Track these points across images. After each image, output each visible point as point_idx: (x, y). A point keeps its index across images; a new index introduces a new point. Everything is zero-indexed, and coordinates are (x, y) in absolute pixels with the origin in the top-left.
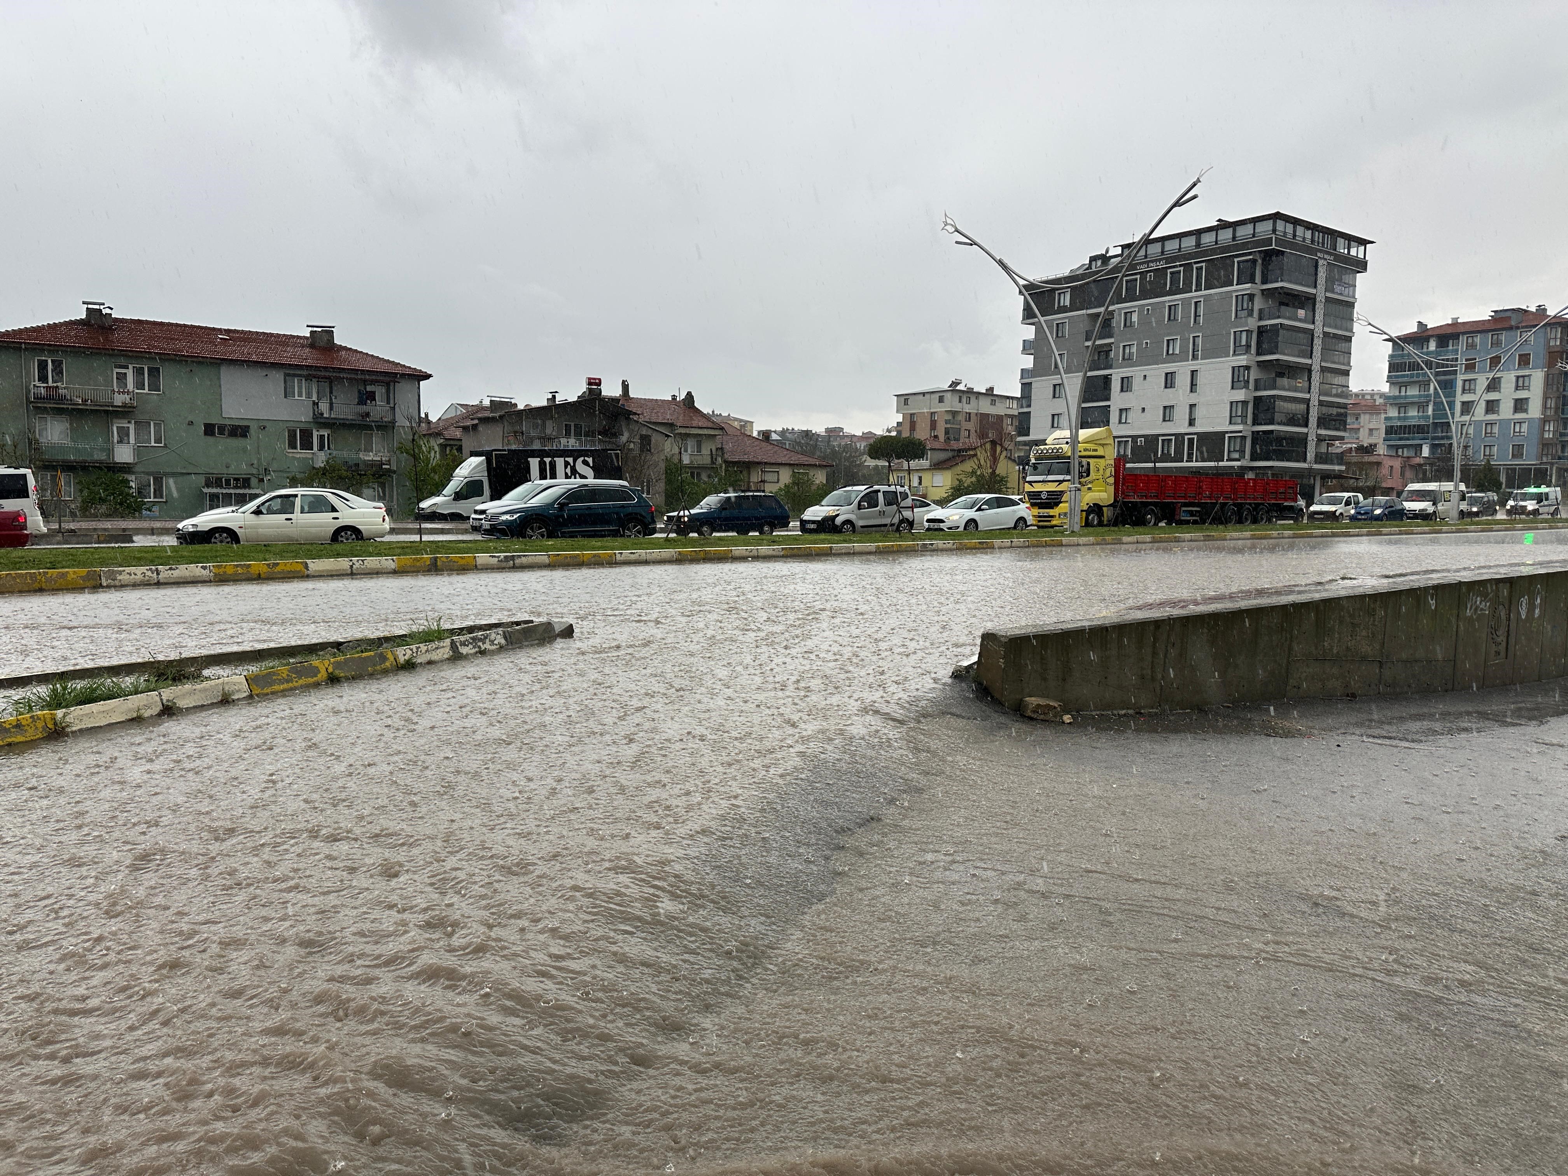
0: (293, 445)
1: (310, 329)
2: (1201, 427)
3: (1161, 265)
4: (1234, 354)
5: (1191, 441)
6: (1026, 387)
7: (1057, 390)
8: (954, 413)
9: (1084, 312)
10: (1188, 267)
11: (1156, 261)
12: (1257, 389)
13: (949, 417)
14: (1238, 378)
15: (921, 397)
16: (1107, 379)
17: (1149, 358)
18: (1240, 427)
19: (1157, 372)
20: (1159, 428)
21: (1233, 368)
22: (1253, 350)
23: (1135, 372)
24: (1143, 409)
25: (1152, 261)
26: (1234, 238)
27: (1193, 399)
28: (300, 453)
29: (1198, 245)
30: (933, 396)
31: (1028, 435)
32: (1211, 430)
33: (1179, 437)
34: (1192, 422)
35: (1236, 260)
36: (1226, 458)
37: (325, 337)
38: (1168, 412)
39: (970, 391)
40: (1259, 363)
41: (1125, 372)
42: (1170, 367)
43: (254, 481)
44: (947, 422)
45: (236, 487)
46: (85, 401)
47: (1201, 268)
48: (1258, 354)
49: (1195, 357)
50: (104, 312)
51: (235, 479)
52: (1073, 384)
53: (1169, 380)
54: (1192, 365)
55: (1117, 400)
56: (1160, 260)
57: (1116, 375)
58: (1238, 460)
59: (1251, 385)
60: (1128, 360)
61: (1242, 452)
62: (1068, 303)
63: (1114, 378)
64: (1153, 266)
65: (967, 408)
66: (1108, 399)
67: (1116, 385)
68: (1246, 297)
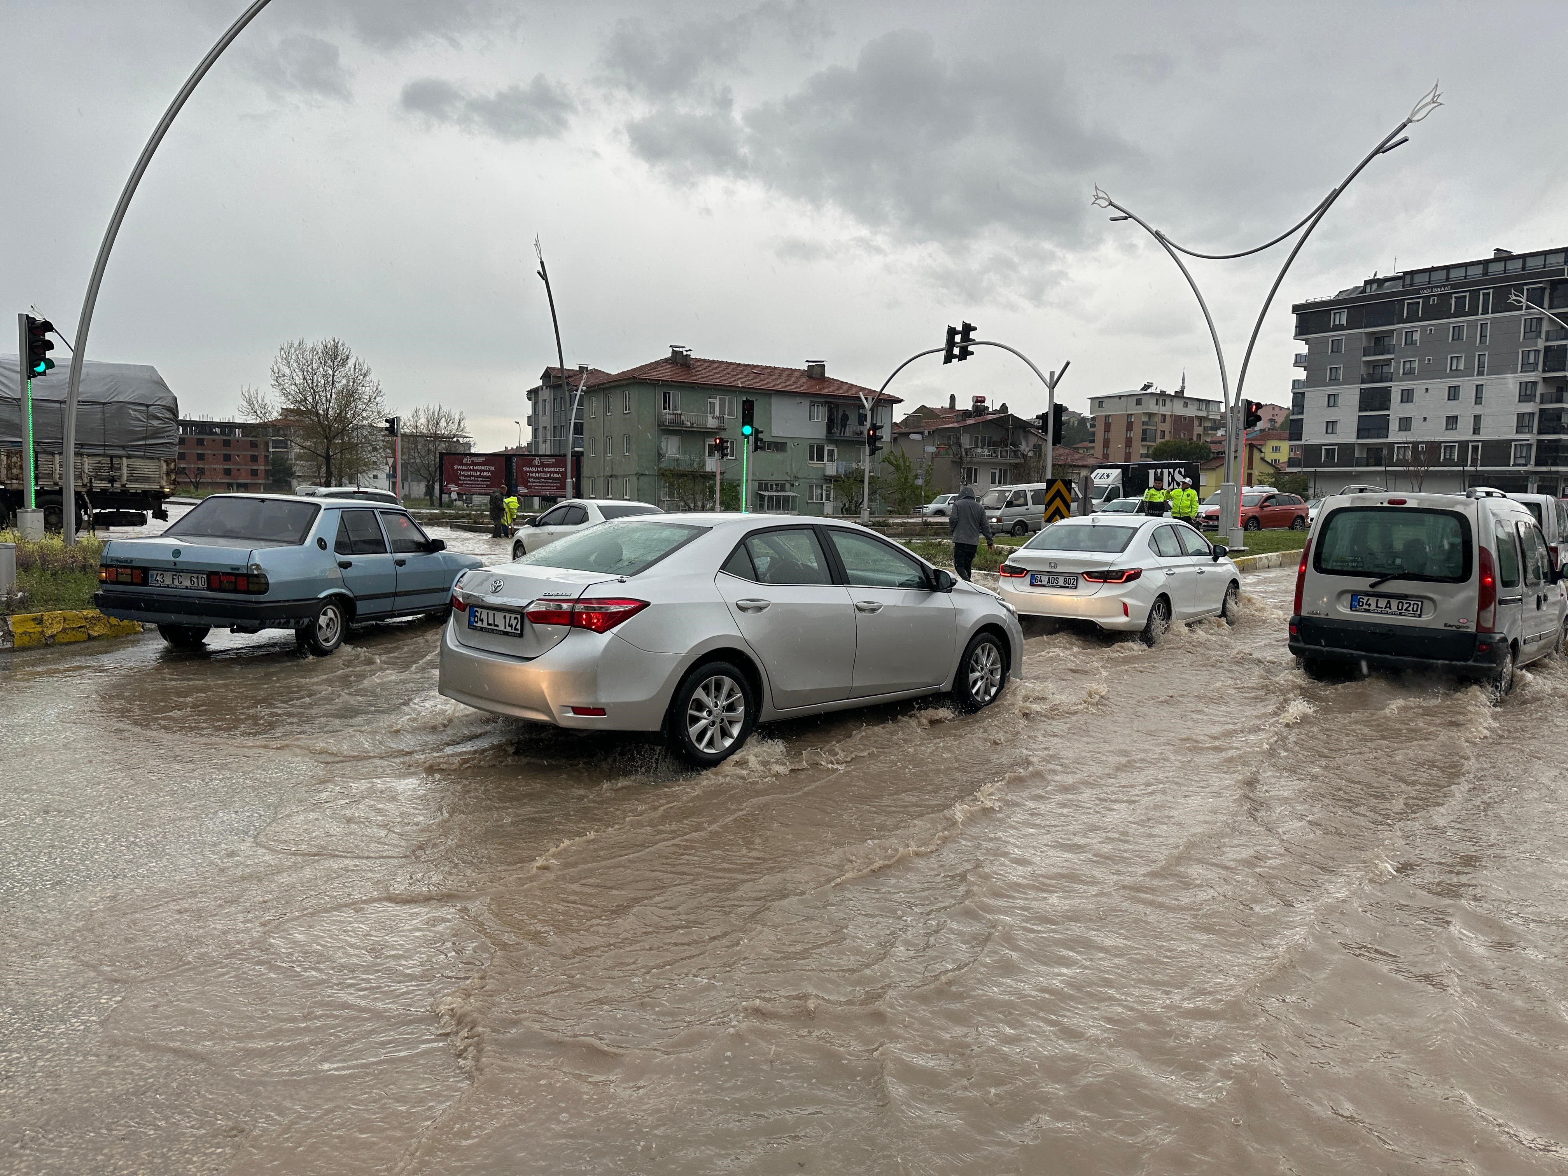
0: (812, 458)
1: (808, 364)
2: (1486, 435)
3: (1447, 290)
4: (1521, 372)
5: (1475, 448)
6: (1299, 399)
7: (1332, 401)
8: (1150, 415)
9: (1362, 330)
10: (1475, 294)
11: (1441, 287)
12: (1542, 402)
13: (1145, 419)
14: (1526, 393)
15: (1117, 399)
16: (1387, 392)
17: (1431, 372)
18: (1528, 436)
19: (1440, 387)
20: (1441, 435)
21: (1521, 383)
22: (1540, 367)
23: (1418, 386)
24: (1425, 419)
25: (1436, 287)
26: (1524, 269)
27: (1478, 410)
28: (816, 464)
29: (1485, 273)
30: (1129, 399)
31: (1300, 439)
32: (1497, 438)
33: (1463, 445)
34: (1476, 431)
35: (1525, 288)
36: (1512, 463)
37: (819, 369)
38: (1452, 421)
39: (1163, 393)
40: (1545, 379)
41: (1406, 385)
42: (1454, 382)
43: (788, 486)
44: (1144, 423)
45: (777, 491)
46: (692, 424)
47: (1489, 293)
48: (1544, 371)
49: (1481, 373)
50: (685, 353)
51: (777, 485)
52: (1350, 395)
53: (1454, 393)
54: (1477, 380)
55: (1396, 410)
56: (1444, 286)
57: (1396, 389)
58: (1526, 465)
59: (1538, 399)
60: (1409, 374)
61: (1528, 458)
62: (1344, 322)
63: (1393, 390)
64: (1438, 291)
65: (1163, 410)
66: (1388, 409)
67: (1396, 396)
68: (1534, 321)
